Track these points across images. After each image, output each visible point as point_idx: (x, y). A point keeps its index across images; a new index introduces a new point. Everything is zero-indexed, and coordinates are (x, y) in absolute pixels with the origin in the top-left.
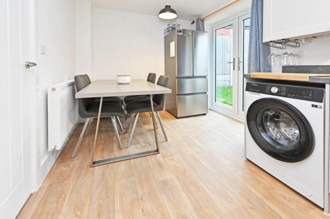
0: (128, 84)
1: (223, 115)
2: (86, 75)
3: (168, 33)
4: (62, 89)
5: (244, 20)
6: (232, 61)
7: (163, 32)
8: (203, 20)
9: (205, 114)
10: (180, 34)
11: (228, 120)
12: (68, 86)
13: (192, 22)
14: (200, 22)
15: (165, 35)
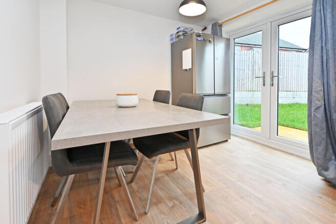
0: (135, 107)
1: (247, 139)
2: (60, 94)
3: (177, 40)
4: (13, 129)
5: (279, 26)
6: (261, 75)
7: (168, 38)
8: (221, 26)
9: (227, 141)
10: (199, 39)
11: (257, 146)
12: (29, 117)
13: (203, 28)
14: (218, 27)
15: (172, 42)
